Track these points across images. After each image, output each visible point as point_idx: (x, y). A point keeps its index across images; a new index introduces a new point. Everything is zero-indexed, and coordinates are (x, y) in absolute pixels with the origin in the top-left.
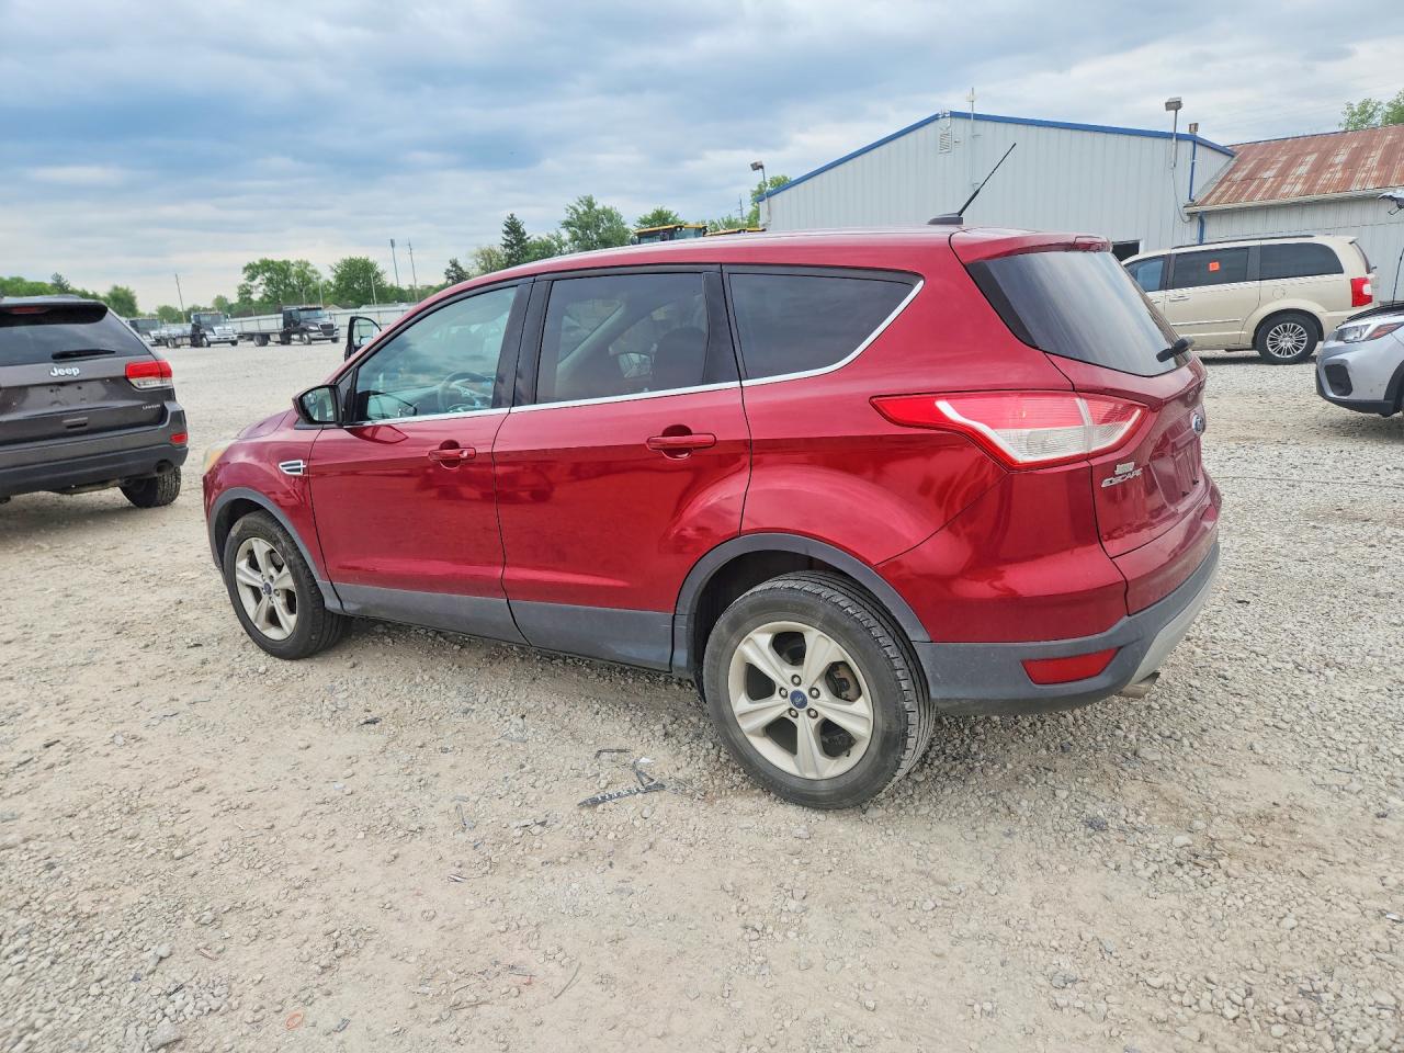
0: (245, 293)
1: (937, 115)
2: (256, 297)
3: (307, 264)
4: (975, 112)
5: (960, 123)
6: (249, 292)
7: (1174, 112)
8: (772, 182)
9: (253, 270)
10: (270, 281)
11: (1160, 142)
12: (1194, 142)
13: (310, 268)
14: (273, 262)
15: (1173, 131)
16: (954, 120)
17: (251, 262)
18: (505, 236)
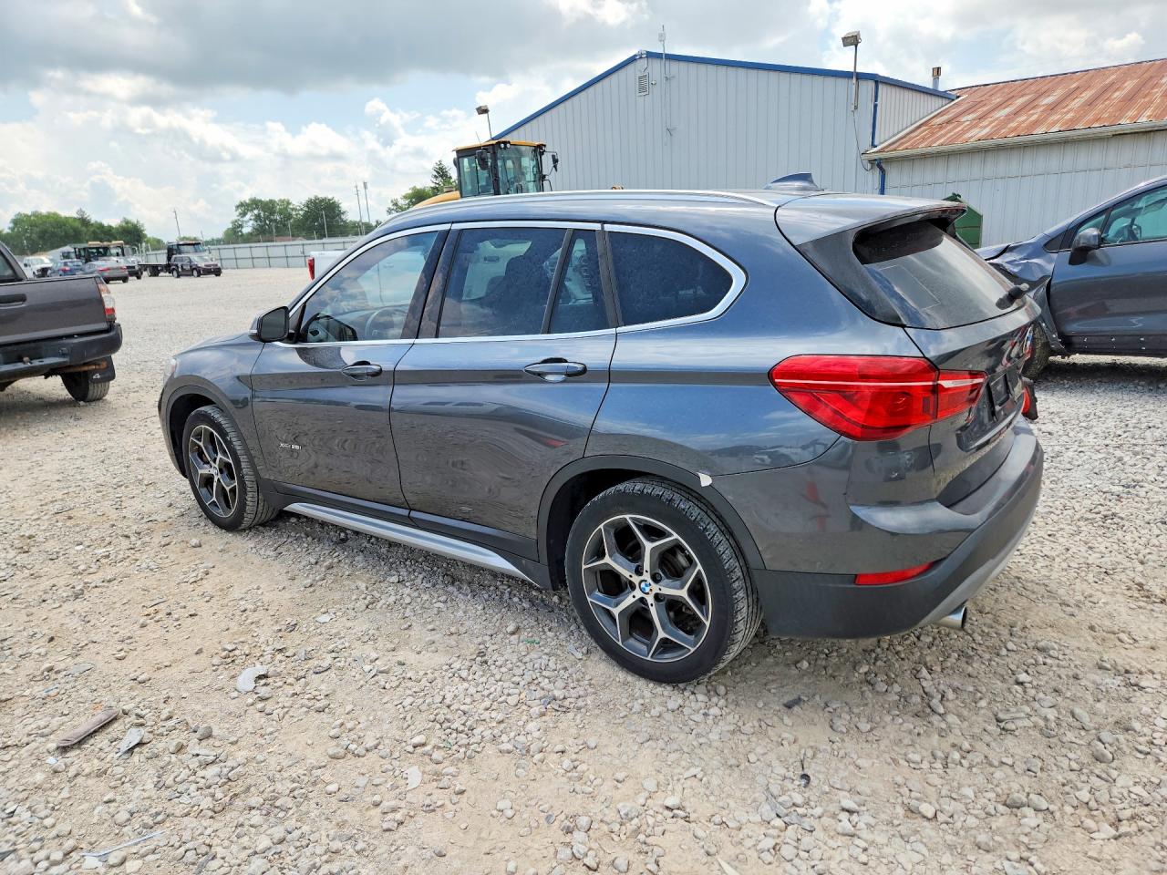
0: (237, 227)
1: (635, 56)
2: (246, 230)
3: (289, 203)
4: (667, 52)
5: (656, 64)
6: (241, 226)
7: (853, 47)
9: (245, 207)
10: (258, 217)
11: (842, 82)
12: (877, 82)
13: (291, 206)
14: (260, 201)
15: (852, 70)
16: (650, 60)
17: (242, 200)
18: (434, 180)
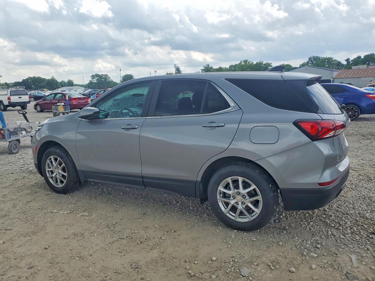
0: (91, 82)
3: (107, 75)
8: (244, 61)
9: (93, 77)
10: (97, 80)
14: (99, 75)
17: (93, 74)
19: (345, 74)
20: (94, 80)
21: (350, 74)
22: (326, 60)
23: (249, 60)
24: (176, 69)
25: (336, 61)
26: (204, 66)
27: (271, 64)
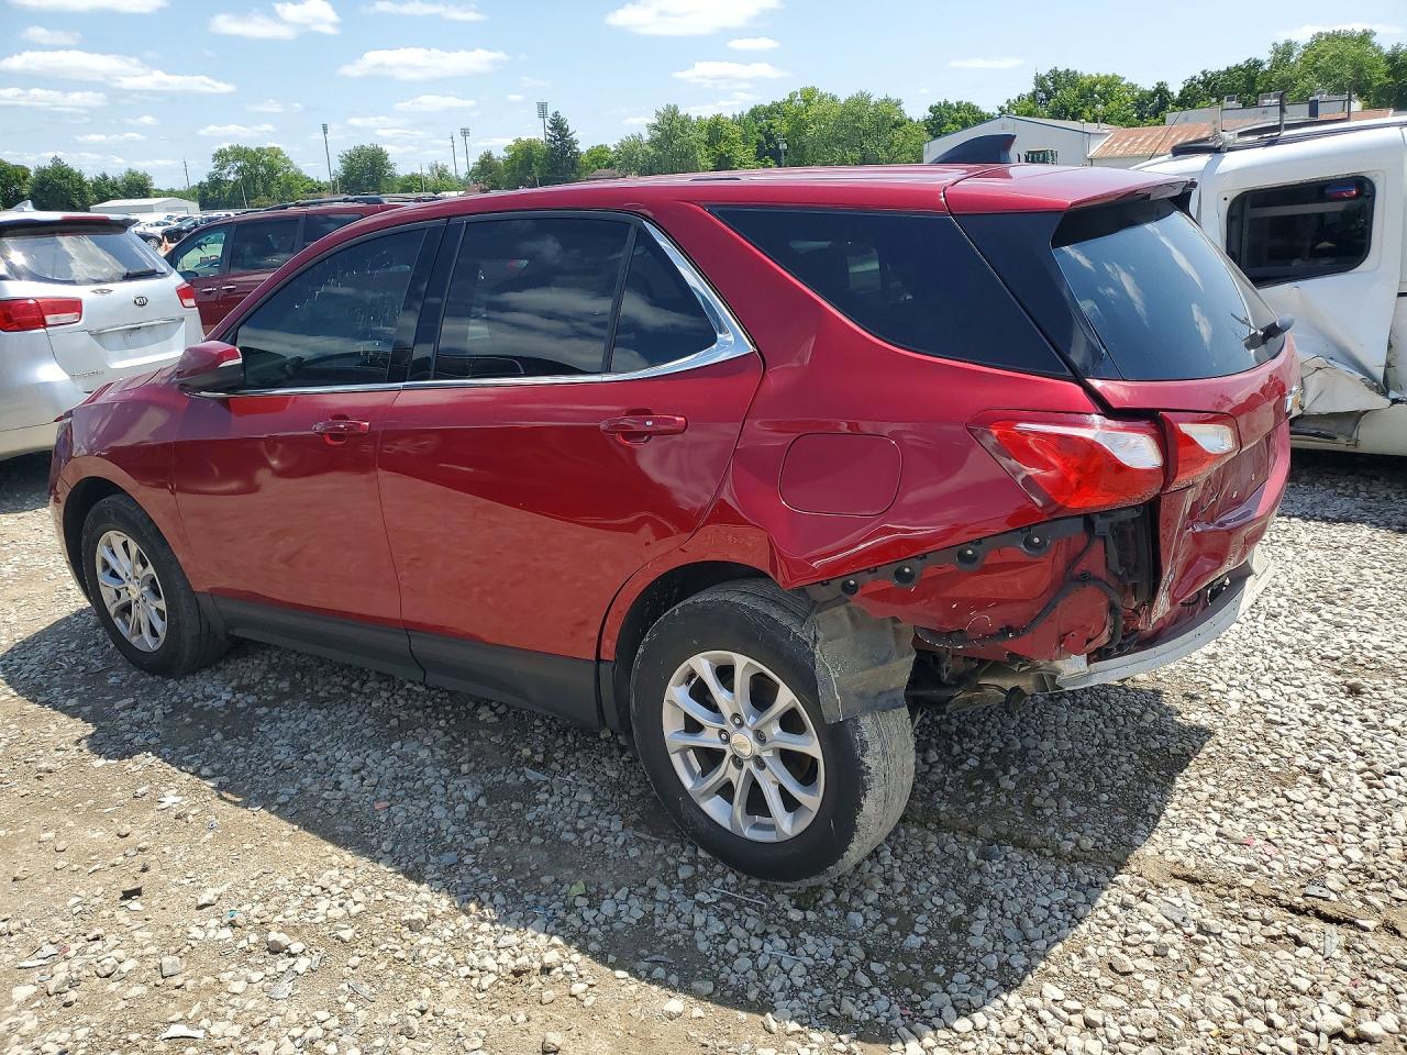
0: (215, 180)
3: (276, 153)
6: (220, 180)
8: (802, 92)
17: (222, 149)
18: (550, 132)
19: (1126, 144)
20: (226, 171)
21: (1142, 143)
22: (1098, 87)
23: (823, 89)
24: (551, 126)
25: (1134, 87)
26: (658, 113)
27: (898, 103)
